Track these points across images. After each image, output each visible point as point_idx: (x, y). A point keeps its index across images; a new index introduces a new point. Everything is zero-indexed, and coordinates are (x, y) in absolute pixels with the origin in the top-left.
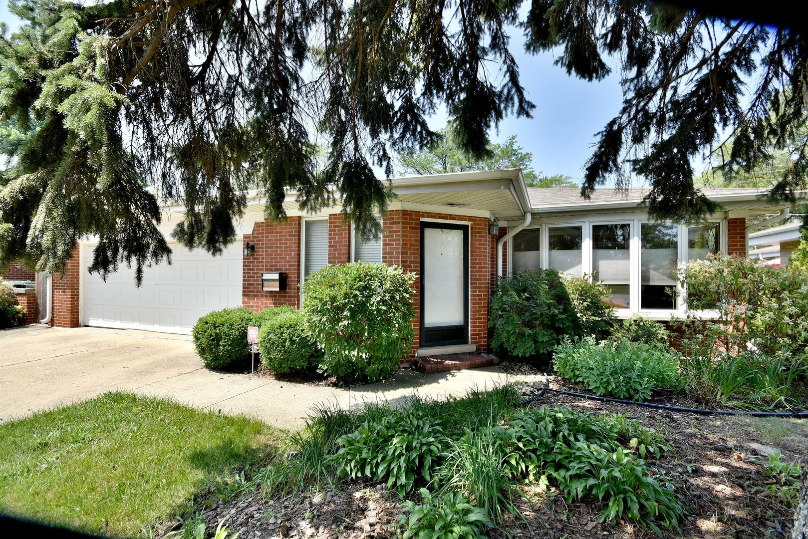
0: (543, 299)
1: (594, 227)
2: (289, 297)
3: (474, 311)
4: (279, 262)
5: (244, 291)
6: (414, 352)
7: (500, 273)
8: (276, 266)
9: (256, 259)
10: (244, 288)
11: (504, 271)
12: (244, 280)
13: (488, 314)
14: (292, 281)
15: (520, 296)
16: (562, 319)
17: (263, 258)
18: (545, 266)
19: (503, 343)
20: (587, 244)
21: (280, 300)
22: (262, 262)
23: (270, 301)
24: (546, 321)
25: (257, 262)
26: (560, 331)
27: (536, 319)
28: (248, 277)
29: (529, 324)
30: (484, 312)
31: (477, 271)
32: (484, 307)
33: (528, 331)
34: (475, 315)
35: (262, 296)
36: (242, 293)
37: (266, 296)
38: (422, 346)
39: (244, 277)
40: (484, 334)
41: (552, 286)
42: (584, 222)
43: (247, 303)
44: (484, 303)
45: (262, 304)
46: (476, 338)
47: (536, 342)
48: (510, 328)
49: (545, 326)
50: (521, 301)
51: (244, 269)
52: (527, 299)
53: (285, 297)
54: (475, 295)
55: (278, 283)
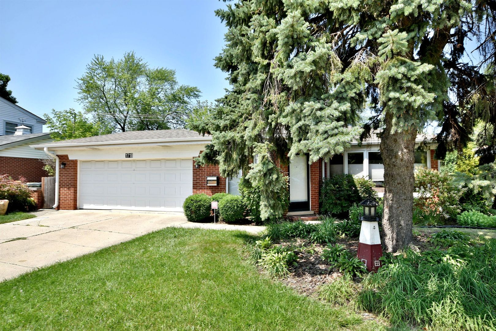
0: (345, 188)
1: (369, 153)
2: (220, 189)
3: (312, 195)
4: (214, 171)
5: (193, 186)
6: (286, 214)
7: (323, 176)
8: (213, 173)
9: (201, 169)
10: (193, 184)
11: (326, 175)
12: (193, 181)
13: (319, 196)
14: (222, 181)
15: (334, 186)
16: (353, 196)
17: (205, 169)
18: (346, 172)
19: (327, 209)
20: (366, 161)
21: (215, 190)
22: (205, 171)
23: (209, 191)
24: (346, 197)
25: (202, 171)
26: (352, 202)
27: (342, 197)
28: (196, 179)
29: (339, 199)
30: (317, 195)
31: (314, 175)
32: (317, 193)
33: (338, 202)
34: (313, 196)
35: (205, 189)
36: (192, 187)
37: (207, 189)
38: (289, 211)
39: (193, 179)
40: (317, 206)
41: (349, 182)
42: (364, 150)
43: (195, 192)
44: (317, 191)
45: (205, 192)
46: (313, 208)
47: (342, 207)
48: (330, 201)
49: (345, 200)
50: (335, 189)
51: (193, 175)
52: (338, 188)
53: (218, 189)
54: (313, 187)
55: (216, 182)
